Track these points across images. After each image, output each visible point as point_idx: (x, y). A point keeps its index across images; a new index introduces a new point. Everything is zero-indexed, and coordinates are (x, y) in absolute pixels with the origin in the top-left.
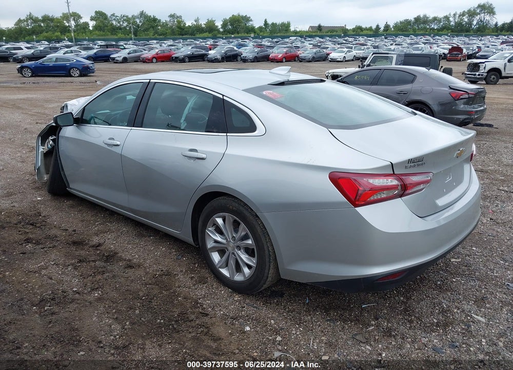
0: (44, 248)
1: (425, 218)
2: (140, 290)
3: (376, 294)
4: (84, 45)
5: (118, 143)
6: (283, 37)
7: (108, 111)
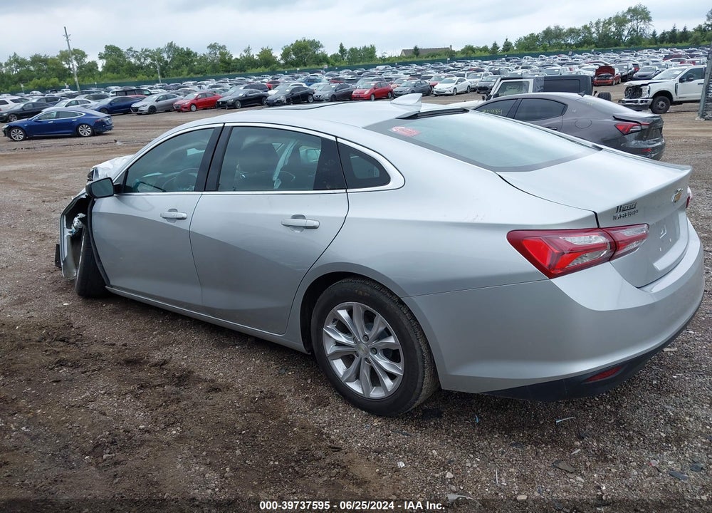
0: (86, 372)
1: (644, 289)
2: (236, 421)
3: (571, 404)
4: (93, 92)
5: (184, 215)
6: (367, 67)
7: (158, 174)
